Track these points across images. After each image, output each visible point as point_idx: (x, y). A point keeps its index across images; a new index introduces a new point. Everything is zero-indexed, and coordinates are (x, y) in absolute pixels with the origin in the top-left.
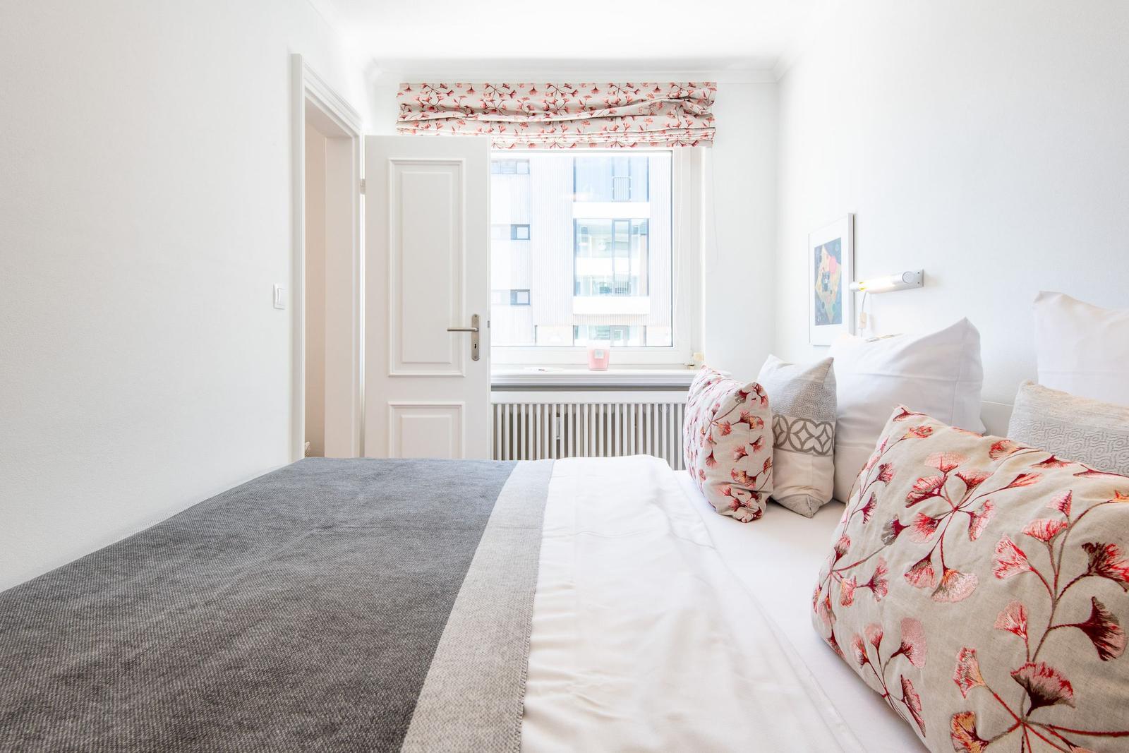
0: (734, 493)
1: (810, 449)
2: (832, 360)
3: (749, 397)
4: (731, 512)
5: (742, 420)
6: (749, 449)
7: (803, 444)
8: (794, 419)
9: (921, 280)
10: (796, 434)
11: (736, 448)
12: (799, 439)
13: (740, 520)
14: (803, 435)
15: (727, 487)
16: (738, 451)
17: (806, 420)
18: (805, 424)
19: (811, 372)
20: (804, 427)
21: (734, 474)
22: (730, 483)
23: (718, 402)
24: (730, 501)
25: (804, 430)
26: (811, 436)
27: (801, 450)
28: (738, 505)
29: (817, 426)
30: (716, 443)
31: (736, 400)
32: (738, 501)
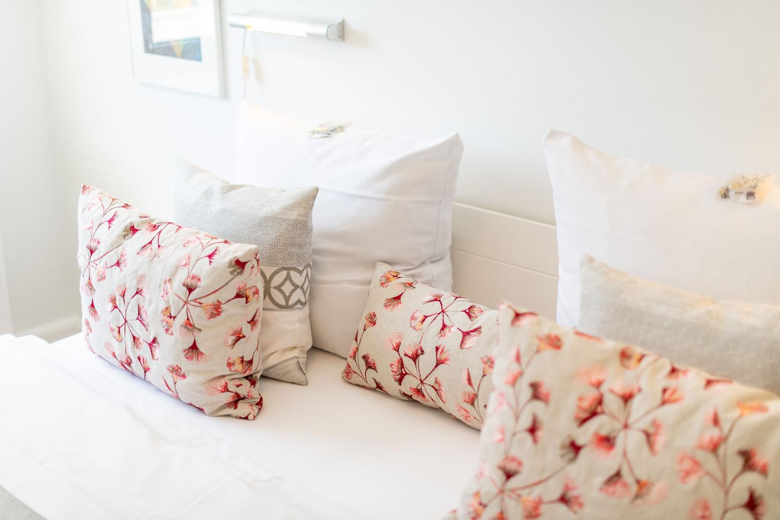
0: (232, 387)
1: (296, 303)
2: (317, 190)
3: (248, 267)
4: (231, 411)
5: (238, 296)
6: (246, 329)
7: (287, 299)
8: (274, 269)
9: (341, 32)
10: (279, 288)
11: (231, 332)
12: (282, 292)
13: (246, 418)
14: (287, 288)
15: (222, 382)
16: (233, 334)
17: (288, 269)
18: (288, 274)
19: (291, 208)
20: (288, 278)
21: (230, 365)
22: (224, 376)
23: (194, 272)
24: (228, 397)
25: (288, 282)
26: (296, 287)
27: (287, 307)
28: (237, 399)
29: (300, 273)
30: (200, 330)
31: (232, 273)
32: (237, 394)
